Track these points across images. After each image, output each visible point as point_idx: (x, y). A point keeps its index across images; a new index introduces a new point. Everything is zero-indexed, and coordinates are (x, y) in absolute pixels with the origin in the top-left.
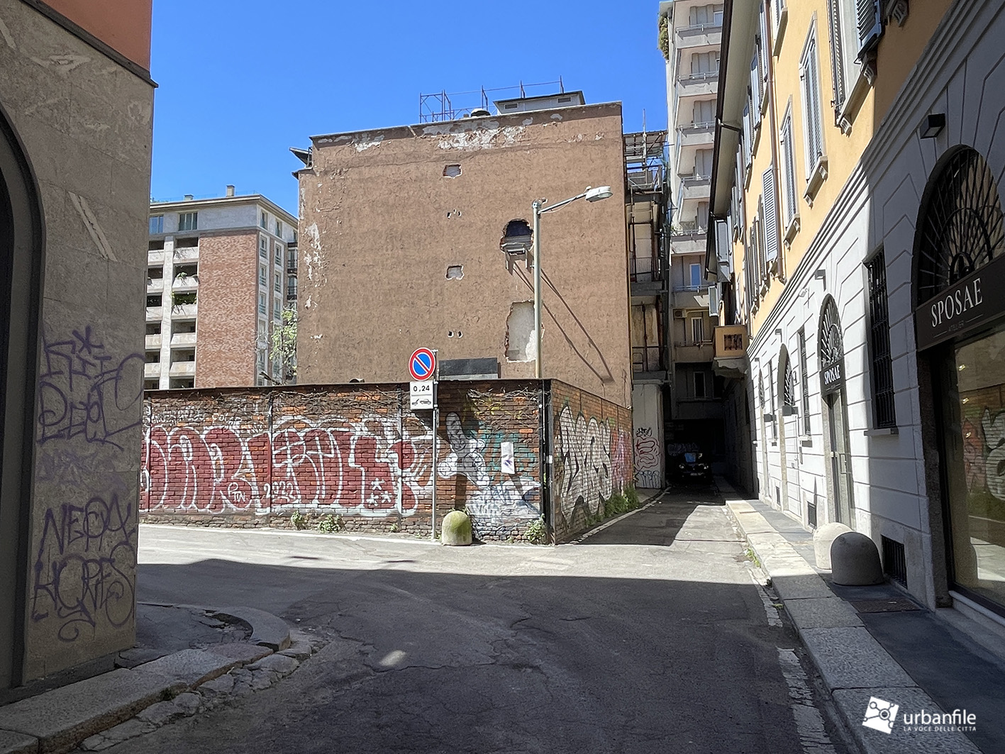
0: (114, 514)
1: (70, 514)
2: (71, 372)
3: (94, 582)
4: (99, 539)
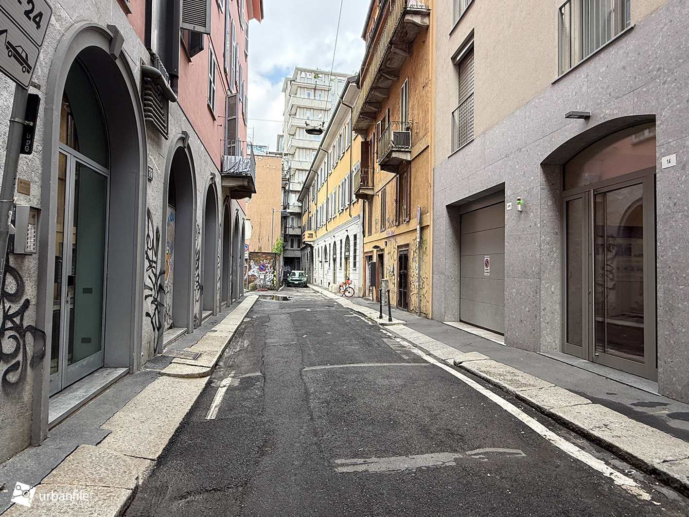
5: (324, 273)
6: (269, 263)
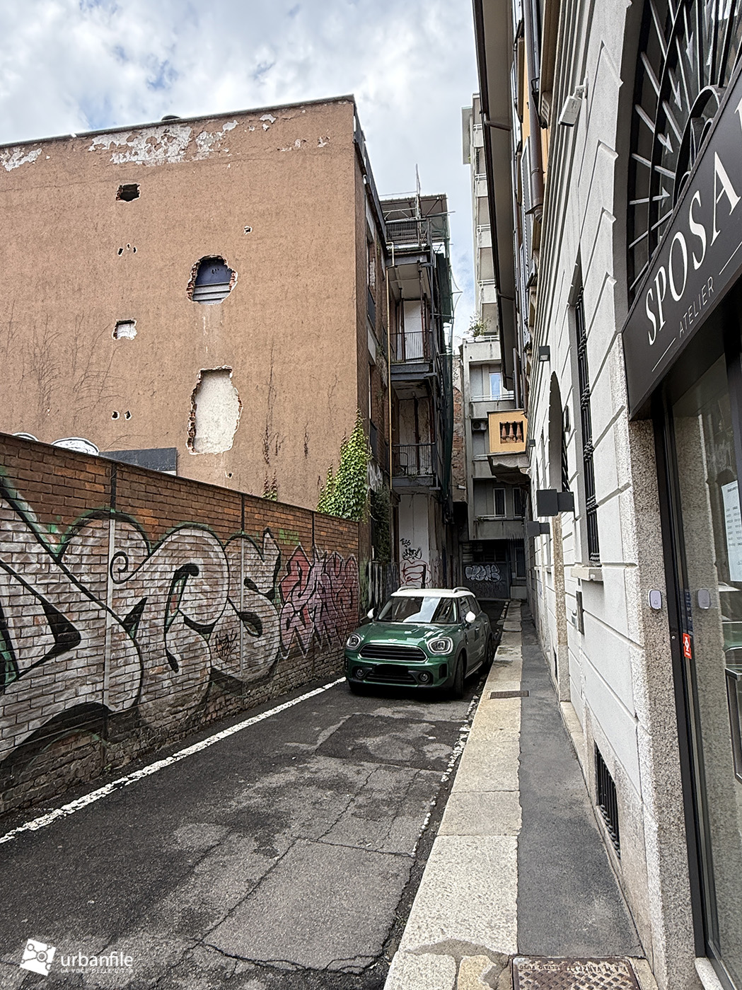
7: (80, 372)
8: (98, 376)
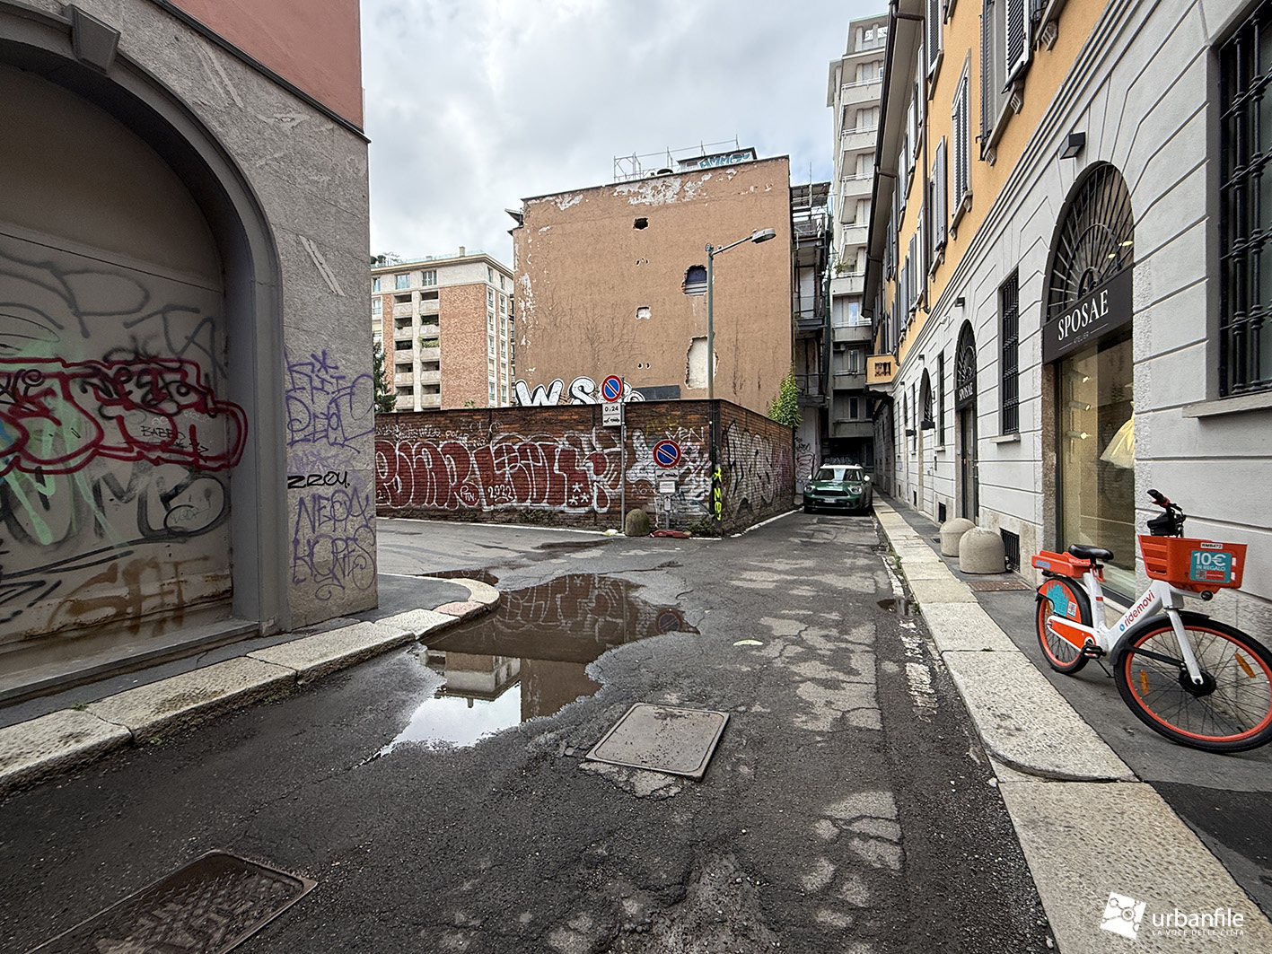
0: (355, 502)
1: (319, 502)
2: (313, 388)
3: (342, 556)
4: (344, 522)
5: (921, 469)
6: (694, 440)
7: (616, 340)
8: (628, 342)
